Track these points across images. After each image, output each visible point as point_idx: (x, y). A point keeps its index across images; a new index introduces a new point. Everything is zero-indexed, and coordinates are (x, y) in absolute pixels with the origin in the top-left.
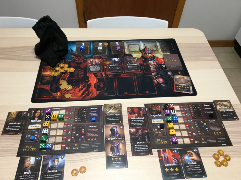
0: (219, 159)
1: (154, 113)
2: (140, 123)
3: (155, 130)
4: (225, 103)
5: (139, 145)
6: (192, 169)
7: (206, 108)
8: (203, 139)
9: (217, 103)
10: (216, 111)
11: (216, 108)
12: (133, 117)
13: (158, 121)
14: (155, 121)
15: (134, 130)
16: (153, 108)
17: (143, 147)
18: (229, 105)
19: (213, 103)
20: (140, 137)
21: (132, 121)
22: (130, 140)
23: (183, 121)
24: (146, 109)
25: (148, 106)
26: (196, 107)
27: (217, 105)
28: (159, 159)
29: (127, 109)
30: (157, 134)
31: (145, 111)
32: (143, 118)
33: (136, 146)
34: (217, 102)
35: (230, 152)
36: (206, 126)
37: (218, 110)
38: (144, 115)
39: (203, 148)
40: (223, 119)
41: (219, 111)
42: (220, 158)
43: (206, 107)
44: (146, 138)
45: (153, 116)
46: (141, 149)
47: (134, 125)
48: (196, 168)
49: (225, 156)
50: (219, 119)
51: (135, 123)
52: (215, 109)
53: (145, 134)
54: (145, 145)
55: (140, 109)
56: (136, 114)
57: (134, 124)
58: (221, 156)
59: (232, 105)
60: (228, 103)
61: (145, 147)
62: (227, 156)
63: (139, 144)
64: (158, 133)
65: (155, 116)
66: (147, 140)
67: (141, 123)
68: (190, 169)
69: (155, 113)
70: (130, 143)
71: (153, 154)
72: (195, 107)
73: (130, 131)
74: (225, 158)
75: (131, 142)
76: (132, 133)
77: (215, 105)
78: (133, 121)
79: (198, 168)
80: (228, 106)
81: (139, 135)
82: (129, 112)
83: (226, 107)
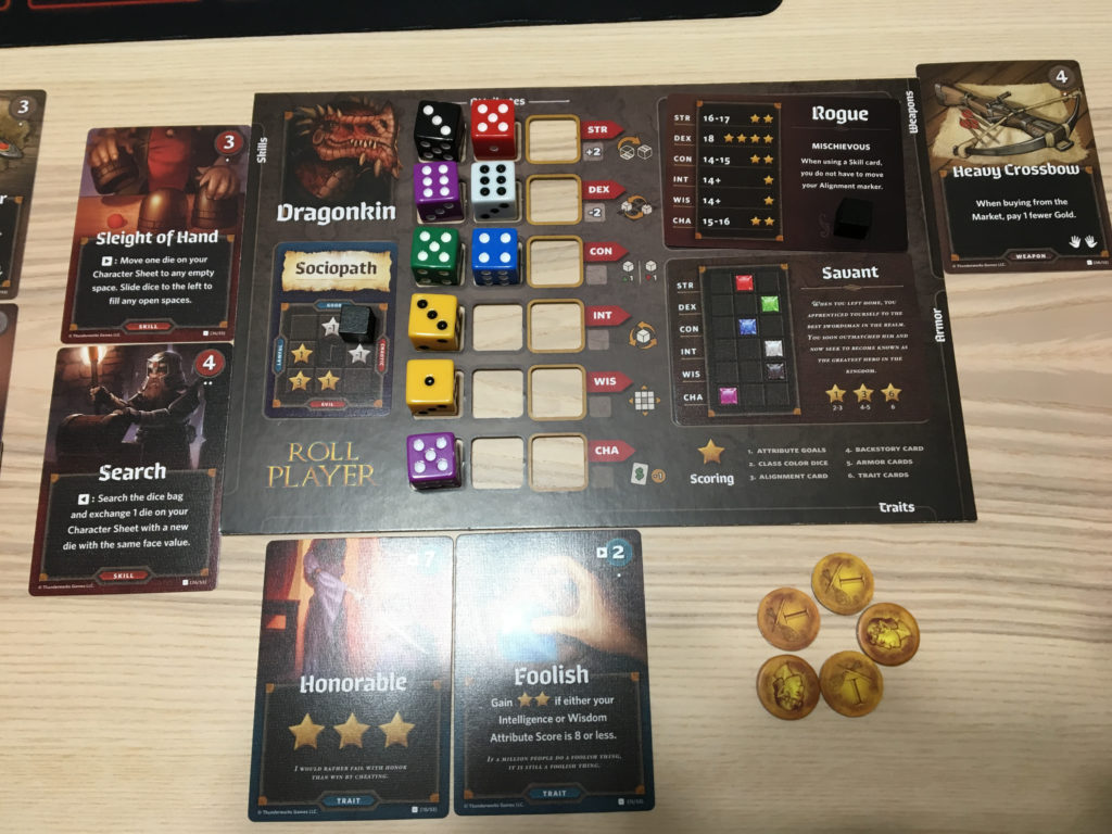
0: (806, 640)
1: (324, 191)
2: (176, 286)
3: (289, 357)
4: (1024, 94)
5: (112, 499)
6: (531, 730)
7: (826, 146)
8: (711, 450)
9: (946, 90)
10: (912, 171)
11: (924, 141)
12: (119, 225)
13: (341, 270)
14: (316, 269)
15: (103, 351)
16: (325, 144)
17: (144, 513)
18: (1058, 112)
19: (910, 95)
20: (137, 419)
21: (107, 261)
22: (41, 444)
23: (571, 275)
24: (263, 145)
25: (289, 116)
26: (736, 135)
27: (946, 106)
28: (257, 632)
29: (84, 147)
30: (300, 394)
31: (244, 172)
32: (213, 237)
33: (84, 499)
34: (952, 86)
35: (931, 576)
36: (770, 326)
37: (933, 167)
38: (226, 212)
39: (688, 538)
40: (955, 257)
41: (944, 174)
42: (821, 633)
43: (829, 131)
44: (193, 429)
45: (312, 214)
46: (118, 529)
47: (114, 301)
48: (573, 718)
49: (876, 621)
50: (918, 250)
51: (125, 287)
52: (910, 152)
53: (193, 390)
54: (170, 497)
55: (201, 142)
56: (156, 201)
57: (114, 294)
58: (839, 613)
59: (1087, 111)
60: (1057, 93)
61: (159, 513)
62: (890, 615)
63: (113, 487)
64: (314, 384)
65: (324, 216)
66: (195, 449)
67: (187, 280)
68: (520, 729)
69: (333, 191)
70: (37, 478)
71: (221, 580)
72: (718, 130)
73: (63, 358)
74: (869, 638)
75: (45, 463)
76: (82, 377)
77: (919, 117)
78: (116, 268)
79: (590, 718)
80: (1051, 124)
81: (140, 403)
82: (92, 171)
83: (1020, 137)
